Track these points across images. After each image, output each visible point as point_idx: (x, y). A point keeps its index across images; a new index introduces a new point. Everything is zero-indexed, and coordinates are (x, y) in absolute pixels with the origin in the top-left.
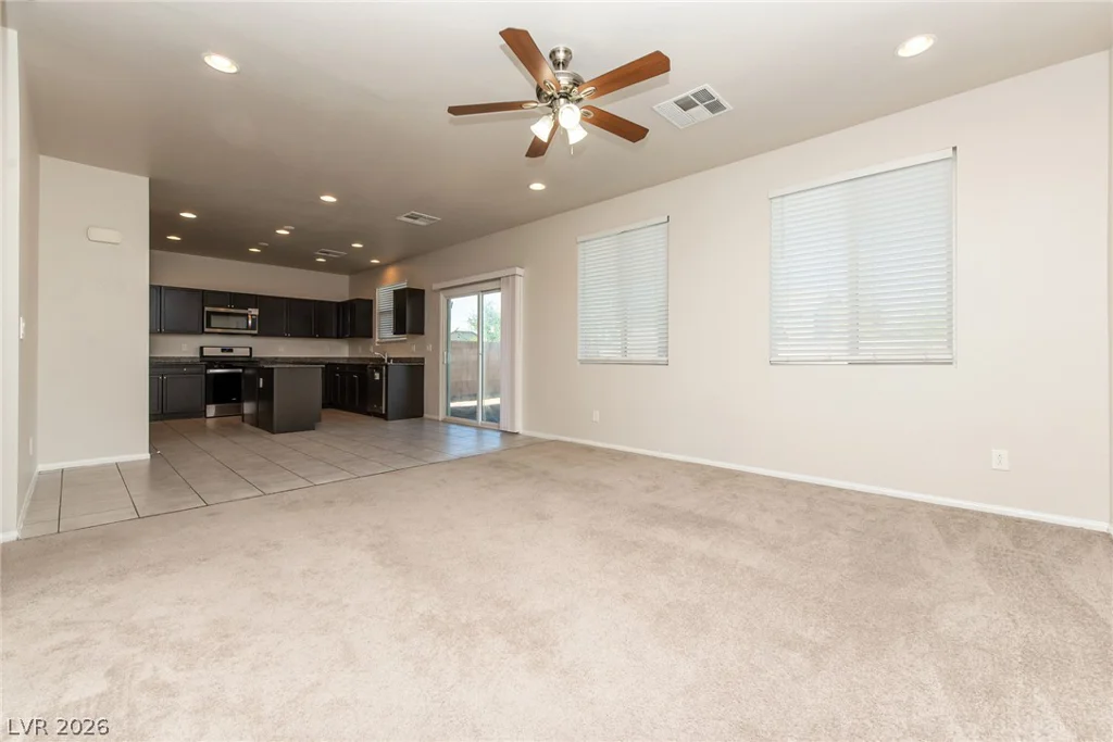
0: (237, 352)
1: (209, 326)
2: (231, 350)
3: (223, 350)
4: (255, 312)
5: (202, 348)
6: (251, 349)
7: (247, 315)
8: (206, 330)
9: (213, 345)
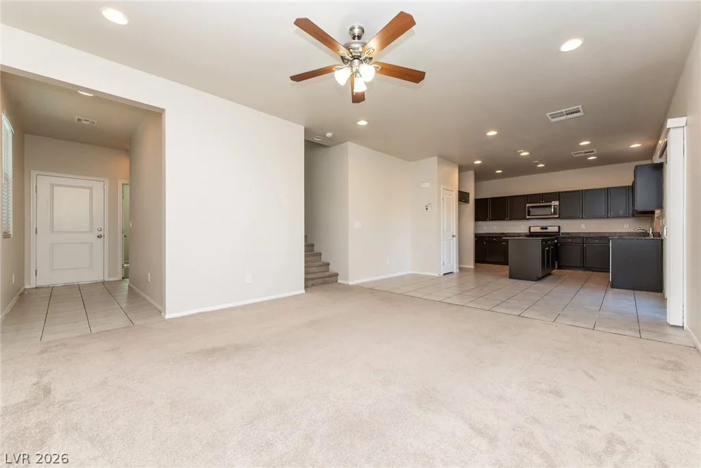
0: (550, 229)
1: (529, 215)
2: (546, 229)
3: (542, 228)
4: (557, 203)
5: (530, 228)
6: (559, 227)
7: (550, 206)
8: (528, 217)
9: (536, 226)
